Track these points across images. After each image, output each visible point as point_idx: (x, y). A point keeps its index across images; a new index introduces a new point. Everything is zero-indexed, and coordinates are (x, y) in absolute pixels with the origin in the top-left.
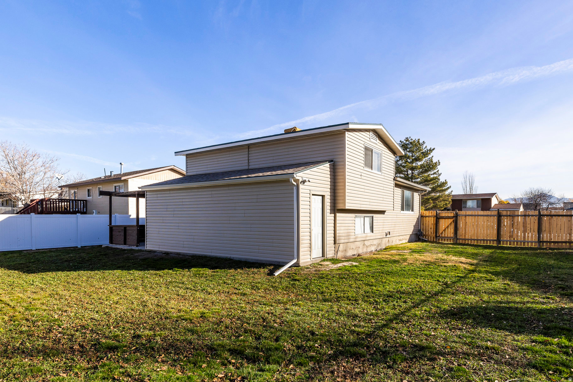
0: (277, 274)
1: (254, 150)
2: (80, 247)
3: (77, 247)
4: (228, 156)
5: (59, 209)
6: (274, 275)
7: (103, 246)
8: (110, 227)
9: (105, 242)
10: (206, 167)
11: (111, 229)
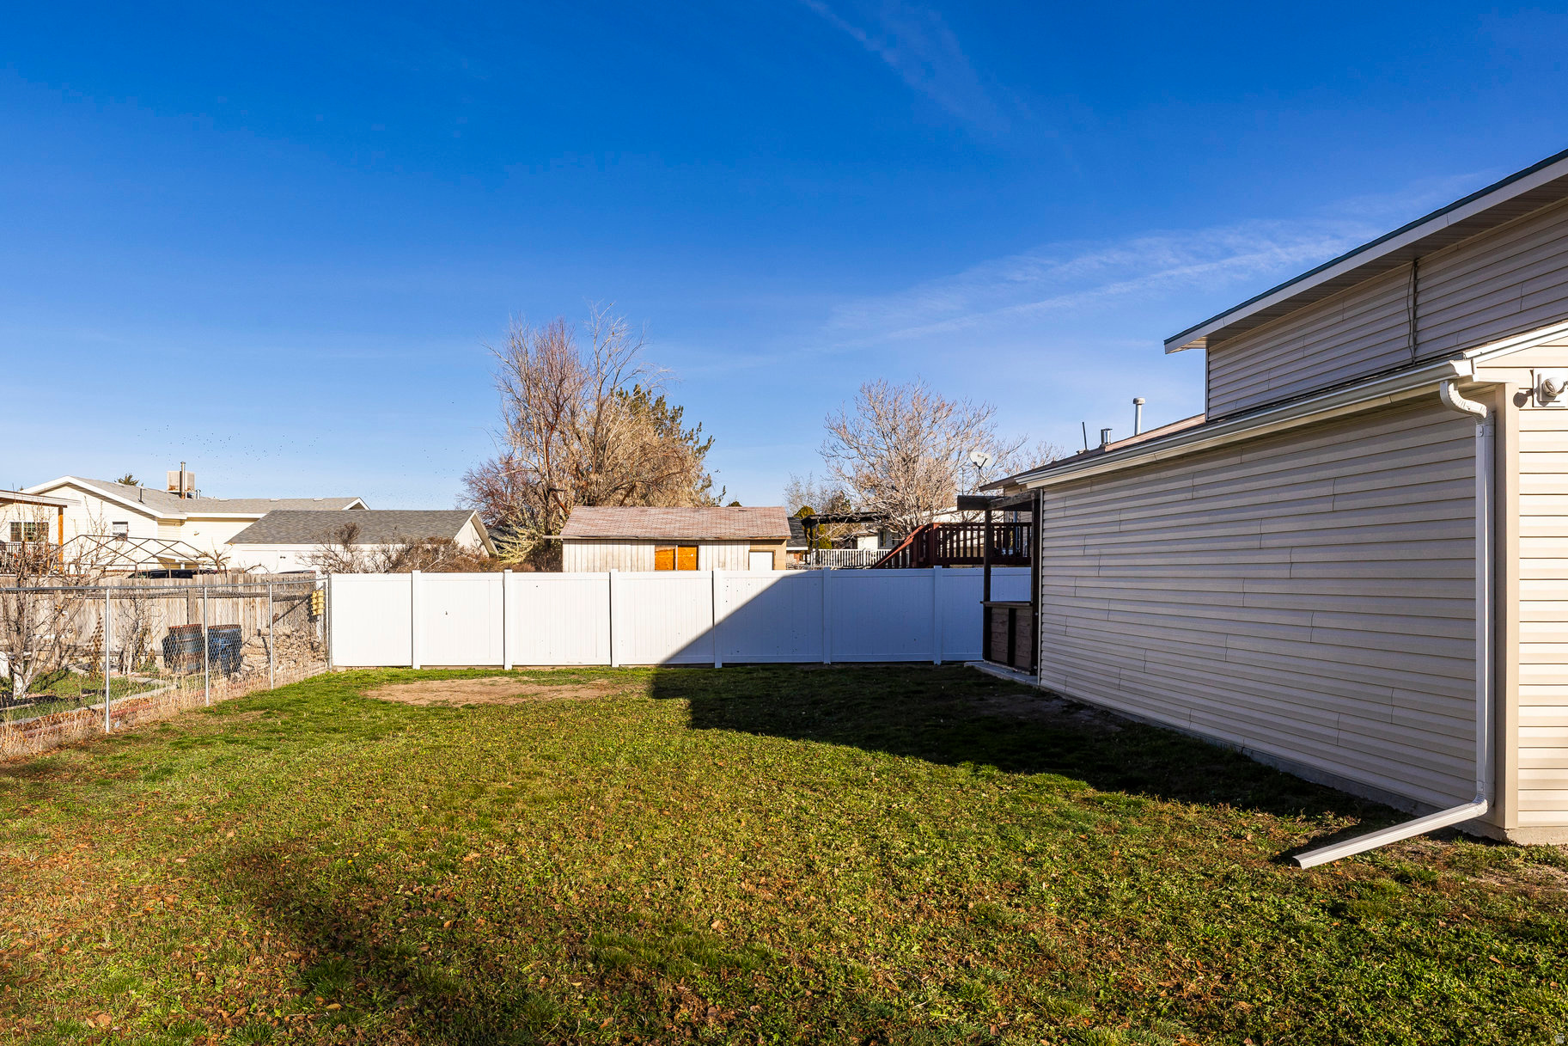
0: (1308, 861)
1: (1439, 273)
2: (939, 663)
3: (932, 663)
4: (1340, 318)
5: (958, 552)
6: (1297, 864)
7: (966, 665)
8: (985, 605)
9: (972, 653)
10: (1266, 377)
11: (988, 612)
